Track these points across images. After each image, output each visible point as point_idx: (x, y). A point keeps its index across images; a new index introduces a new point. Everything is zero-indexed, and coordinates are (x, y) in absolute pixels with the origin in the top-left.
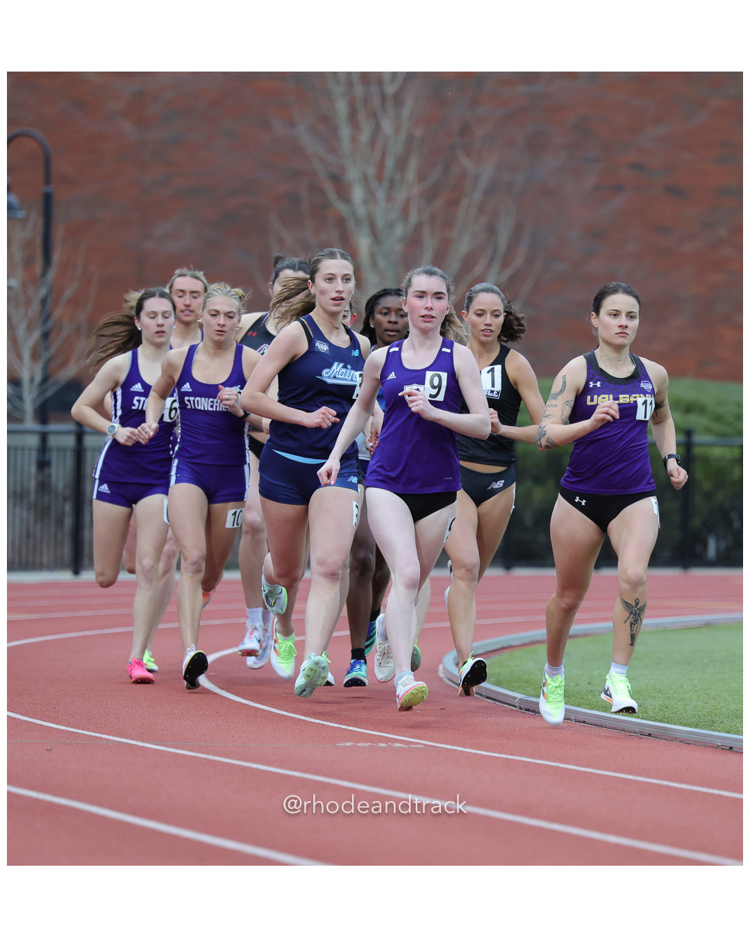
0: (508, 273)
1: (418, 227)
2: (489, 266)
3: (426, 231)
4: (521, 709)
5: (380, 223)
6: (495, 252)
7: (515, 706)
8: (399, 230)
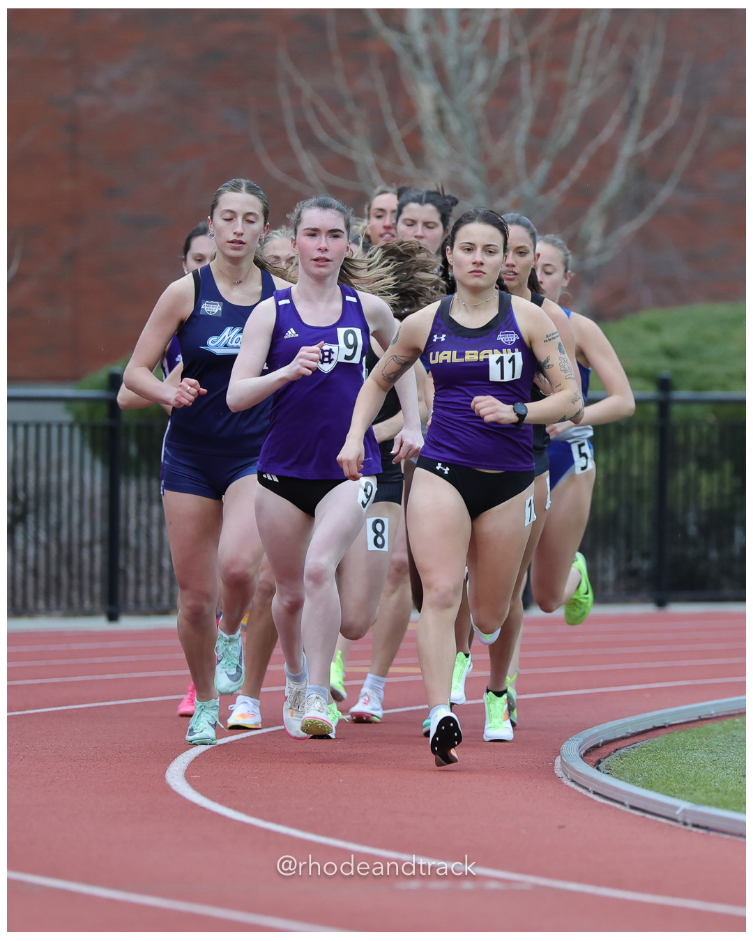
0: (655, 135)
1: (511, 66)
2: (624, 126)
3: (525, 69)
4: (685, 824)
5: (451, 62)
6: (634, 102)
7: (675, 820)
8: (481, 73)
